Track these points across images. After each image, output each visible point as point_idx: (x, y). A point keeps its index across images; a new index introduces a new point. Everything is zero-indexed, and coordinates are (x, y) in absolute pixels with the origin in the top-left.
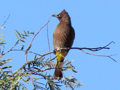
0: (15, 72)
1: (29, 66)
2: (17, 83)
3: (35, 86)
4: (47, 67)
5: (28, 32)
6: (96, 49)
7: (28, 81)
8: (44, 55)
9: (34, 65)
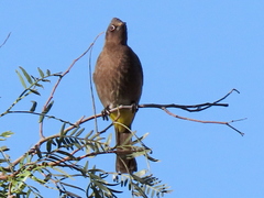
0: (15, 161)
1: (49, 148)
2: (23, 187)
3: (61, 192)
4: (90, 150)
5: (49, 72)
6: (199, 108)
7: (46, 181)
8: (81, 123)
9: (60, 146)
